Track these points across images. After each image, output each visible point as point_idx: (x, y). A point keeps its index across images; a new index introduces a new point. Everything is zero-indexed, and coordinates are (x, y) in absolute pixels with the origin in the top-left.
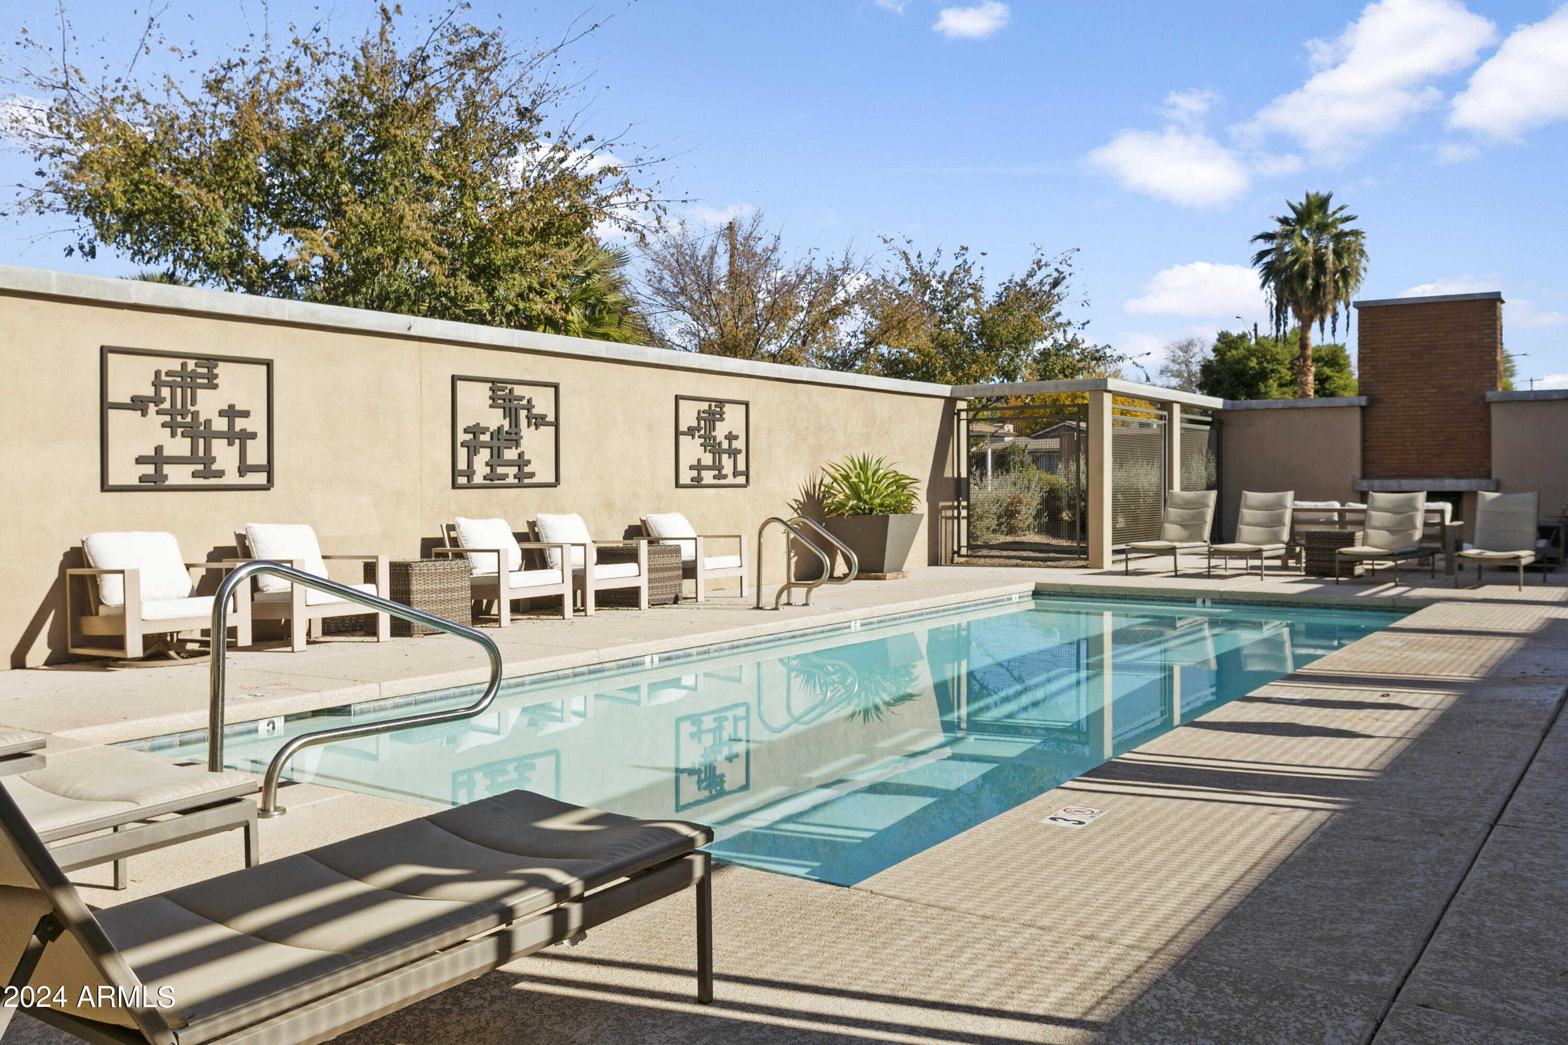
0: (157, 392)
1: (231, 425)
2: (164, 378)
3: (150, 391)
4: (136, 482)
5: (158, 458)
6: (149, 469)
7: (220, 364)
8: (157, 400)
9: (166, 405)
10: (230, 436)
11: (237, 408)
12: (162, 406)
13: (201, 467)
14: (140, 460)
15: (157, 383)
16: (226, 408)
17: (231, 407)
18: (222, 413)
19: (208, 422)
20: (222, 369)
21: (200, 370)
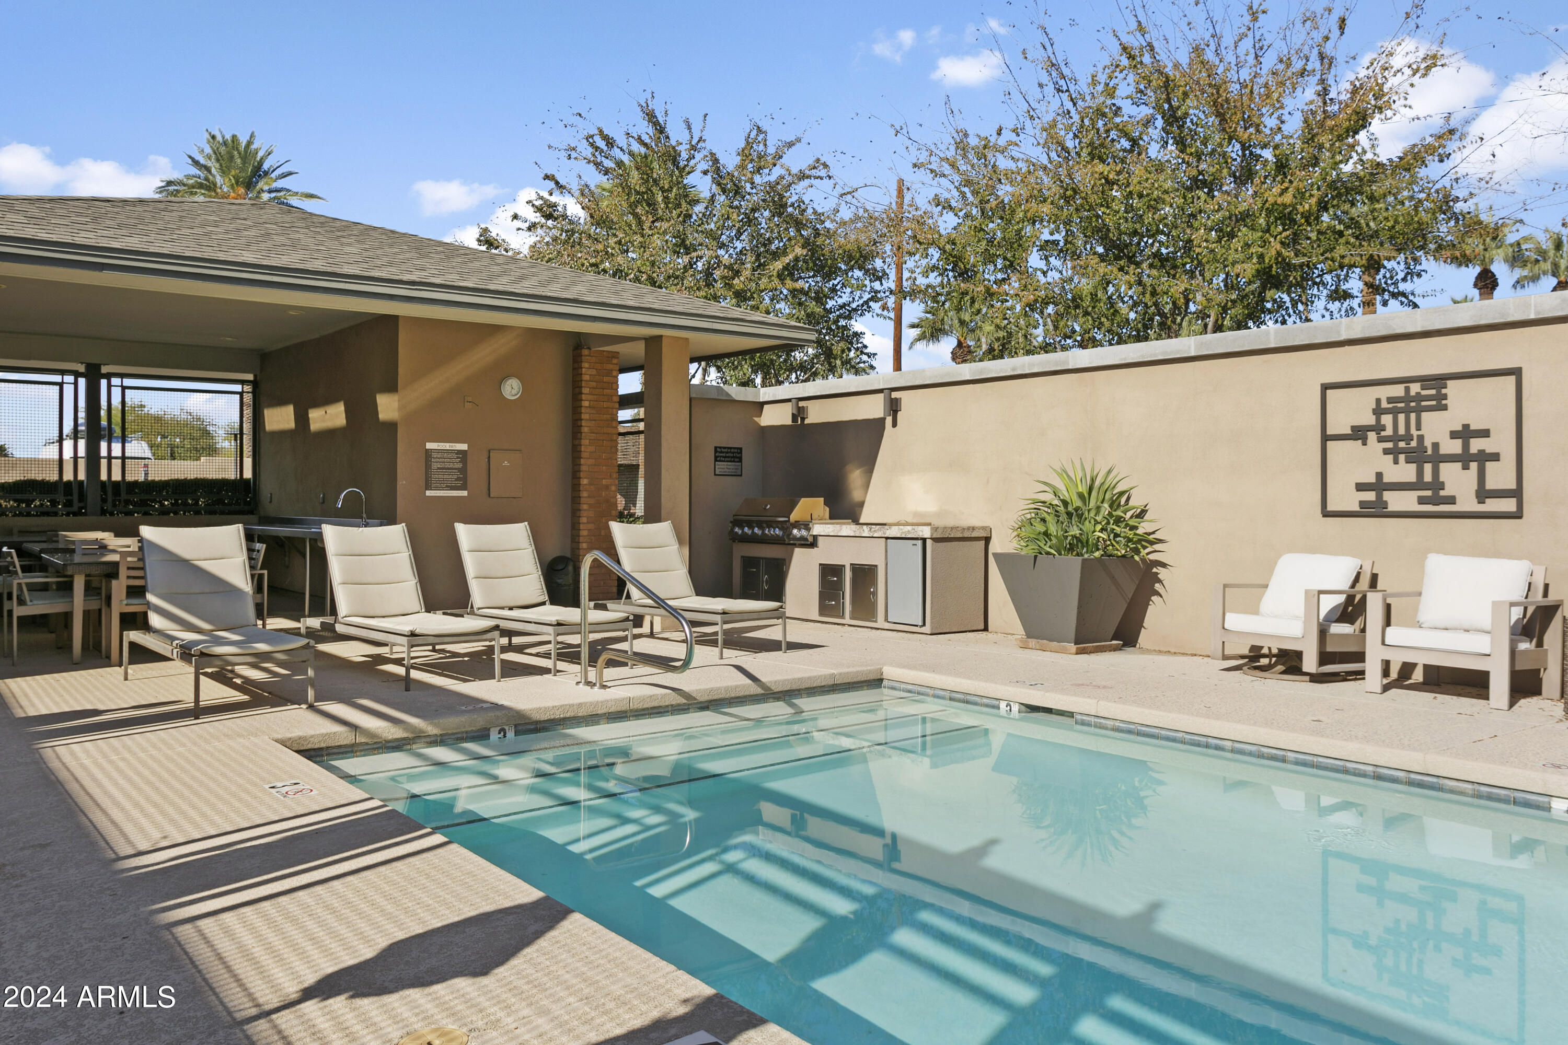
0: (1378, 420)
1: (1466, 446)
2: (1384, 405)
3: (1371, 420)
4: (1357, 508)
5: (1379, 485)
6: (1370, 496)
7: (1449, 383)
8: (1378, 428)
9: (1389, 432)
10: (1464, 459)
11: (1472, 428)
12: (1383, 433)
13: (1428, 493)
14: (1360, 487)
15: (1378, 411)
16: (1460, 428)
17: (1466, 427)
18: (1454, 435)
19: (1436, 446)
20: (1453, 389)
21: (1424, 393)
